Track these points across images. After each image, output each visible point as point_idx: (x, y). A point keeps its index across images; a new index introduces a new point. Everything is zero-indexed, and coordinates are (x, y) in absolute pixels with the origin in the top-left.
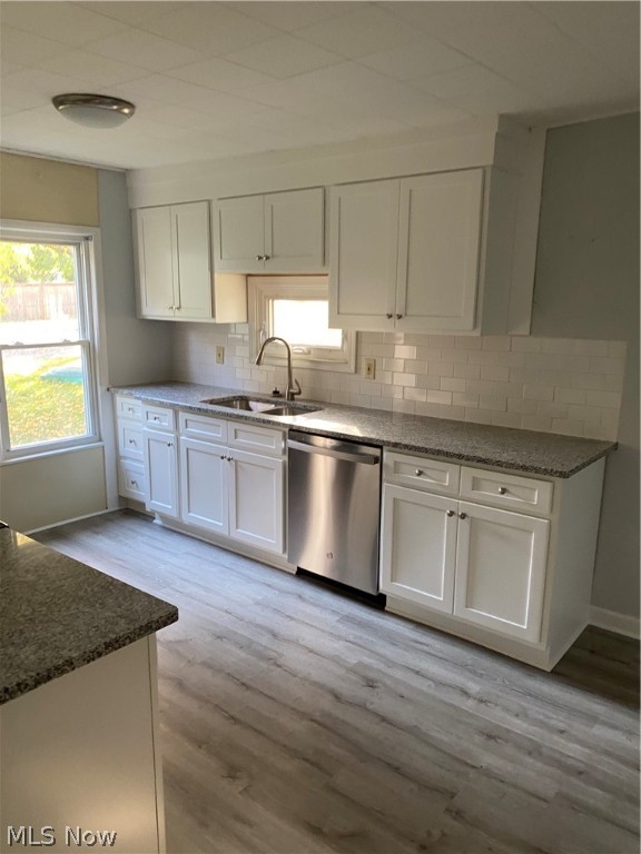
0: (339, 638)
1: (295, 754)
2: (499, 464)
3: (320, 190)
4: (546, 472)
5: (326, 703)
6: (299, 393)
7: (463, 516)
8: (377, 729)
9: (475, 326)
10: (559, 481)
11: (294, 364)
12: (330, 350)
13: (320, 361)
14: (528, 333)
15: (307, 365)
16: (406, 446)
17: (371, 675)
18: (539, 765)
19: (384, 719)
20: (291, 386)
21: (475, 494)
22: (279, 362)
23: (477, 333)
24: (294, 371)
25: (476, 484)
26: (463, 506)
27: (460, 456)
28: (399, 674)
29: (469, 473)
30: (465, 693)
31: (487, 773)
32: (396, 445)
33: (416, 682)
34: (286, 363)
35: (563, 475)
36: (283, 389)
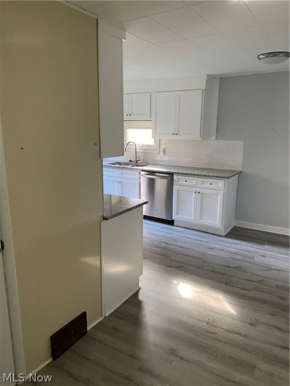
0: (162, 232)
1: (159, 254)
2: (209, 176)
3: (149, 94)
4: (223, 177)
5: (164, 245)
6: (139, 161)
7: (199, 193)
8: (180, 249)
9: (200, 137)
10: (226, 180)
11: (137, 150)
12: (150, 146)
13: (146, 149)
14: (215, 139)
15: (141, 151)
16: (181, 173)
17: (175, 239)
18: (224, 253)
19: (181, 247)
20: (136, 158)
21: (203, 186)
22: (131, 150)
23: (201, 139)
24: (137, 153)
25: (203, 183)
26: (198, 190)
27: (198, 175)
28: (182, 238)
29: (200, 180)
30: (202, 241)
31: (211, 255)
32: (178, 173)
33: (188, 240)
34: (135, 150)
35: (227, 178)
36: (133, 159)
